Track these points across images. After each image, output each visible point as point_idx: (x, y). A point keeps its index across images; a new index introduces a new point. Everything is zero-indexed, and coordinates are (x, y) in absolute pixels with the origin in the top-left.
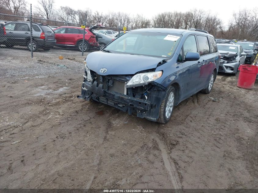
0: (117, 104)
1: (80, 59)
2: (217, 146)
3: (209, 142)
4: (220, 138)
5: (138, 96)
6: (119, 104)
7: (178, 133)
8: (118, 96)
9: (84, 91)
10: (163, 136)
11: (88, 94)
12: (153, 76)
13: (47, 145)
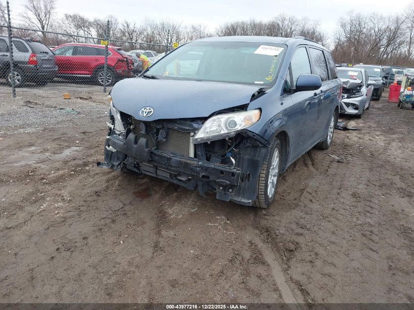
0: (176, 176)
1: (101, 97)
2: (371, 249)
3: (354, 240)
4: (372, 232)
5: (217, 159)
6: (179, 175)
7: (294, 226)
8: (178, 161)
9: (110, 153)
10: (268, 234)
11: (118, 158)
12: (245, 119)
13: (36, 269)
